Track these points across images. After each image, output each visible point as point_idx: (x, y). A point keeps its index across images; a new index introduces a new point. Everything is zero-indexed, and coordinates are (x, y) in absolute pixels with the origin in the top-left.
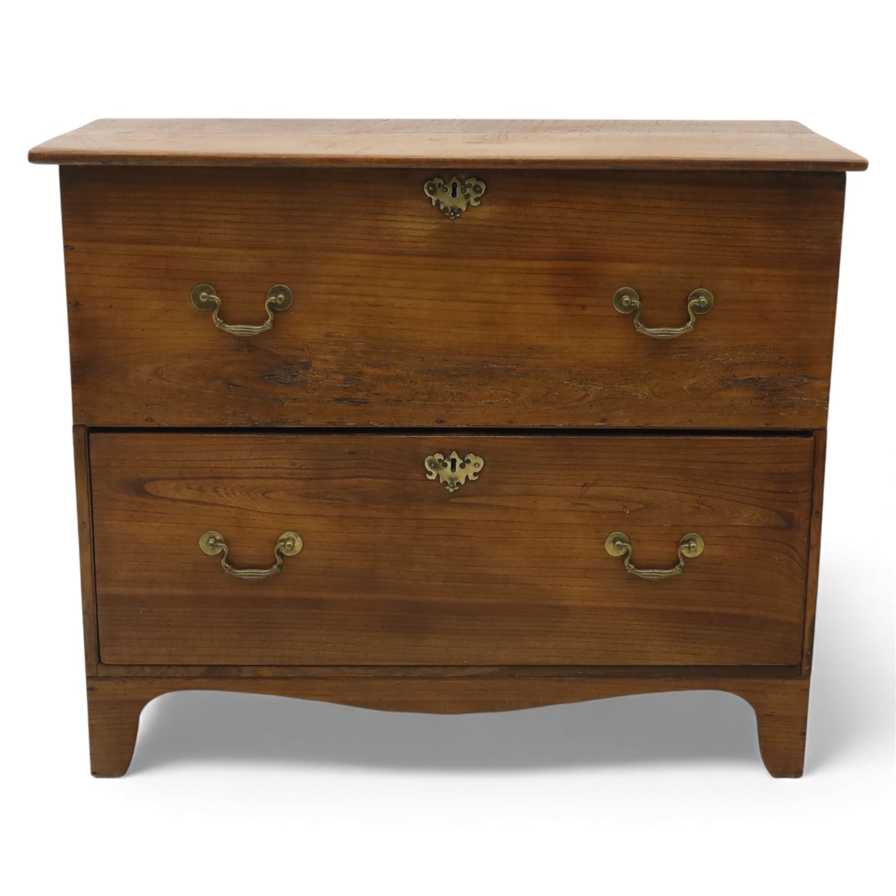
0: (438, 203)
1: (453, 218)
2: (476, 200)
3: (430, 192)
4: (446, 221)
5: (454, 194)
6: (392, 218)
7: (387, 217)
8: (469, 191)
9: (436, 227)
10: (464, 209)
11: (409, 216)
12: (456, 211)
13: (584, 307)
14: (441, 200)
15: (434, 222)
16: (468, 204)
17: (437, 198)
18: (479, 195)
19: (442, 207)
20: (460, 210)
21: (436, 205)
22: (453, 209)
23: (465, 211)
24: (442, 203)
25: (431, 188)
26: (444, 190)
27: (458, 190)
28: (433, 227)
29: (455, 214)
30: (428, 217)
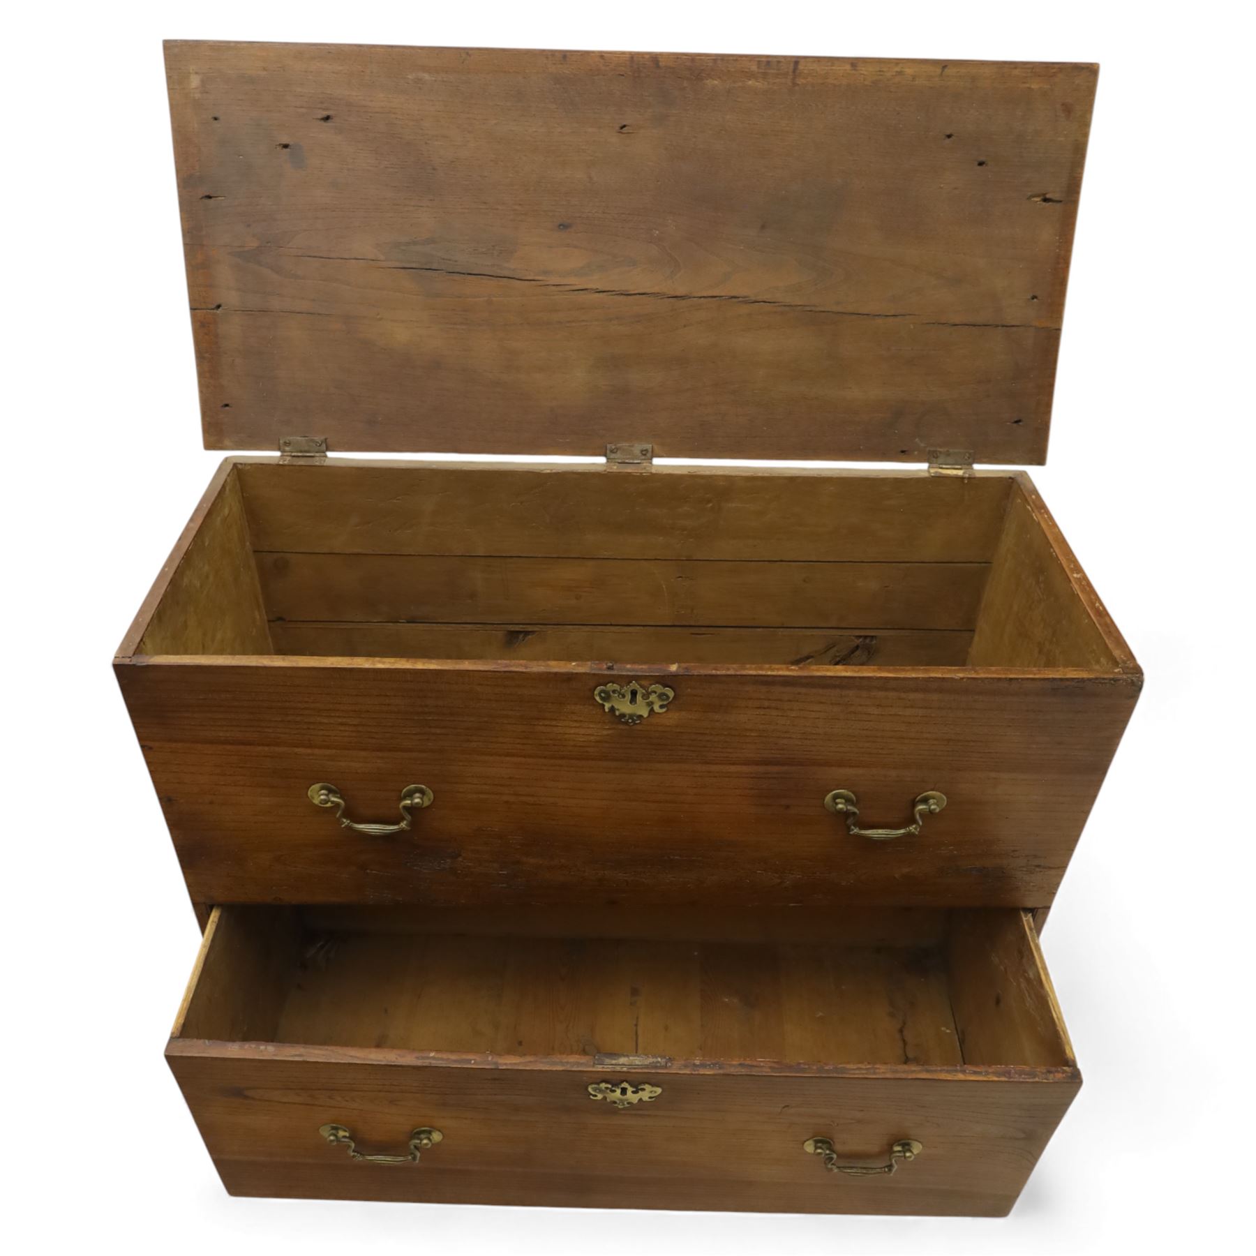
0: (612, 709)
1: (632, 724)
2: (661, 707)
3: (602, 698)
4: (621, 727)
5: (633, 700)
6: (554, 723)
7: (547, 723)
8: (653, 697)
9: (610, 732)
10: (645, 715)
11: (576, 721)
12: (635, 718)
13: (788, 807)
14: (616, 707)
15: (608, 727)
16: (652, 710)
17: (610, 705)
18: (665, 703)
19: (617, 713)
20: (641, 717)
21: (609, 712)
22: (631, 716)
23: (648, 717)
24: (618, 710)
25: (603, 695)
26: (621, 696)
27: (639, 697)
28: (605, 732)
29: (633, 720)
30: (599, 722)
